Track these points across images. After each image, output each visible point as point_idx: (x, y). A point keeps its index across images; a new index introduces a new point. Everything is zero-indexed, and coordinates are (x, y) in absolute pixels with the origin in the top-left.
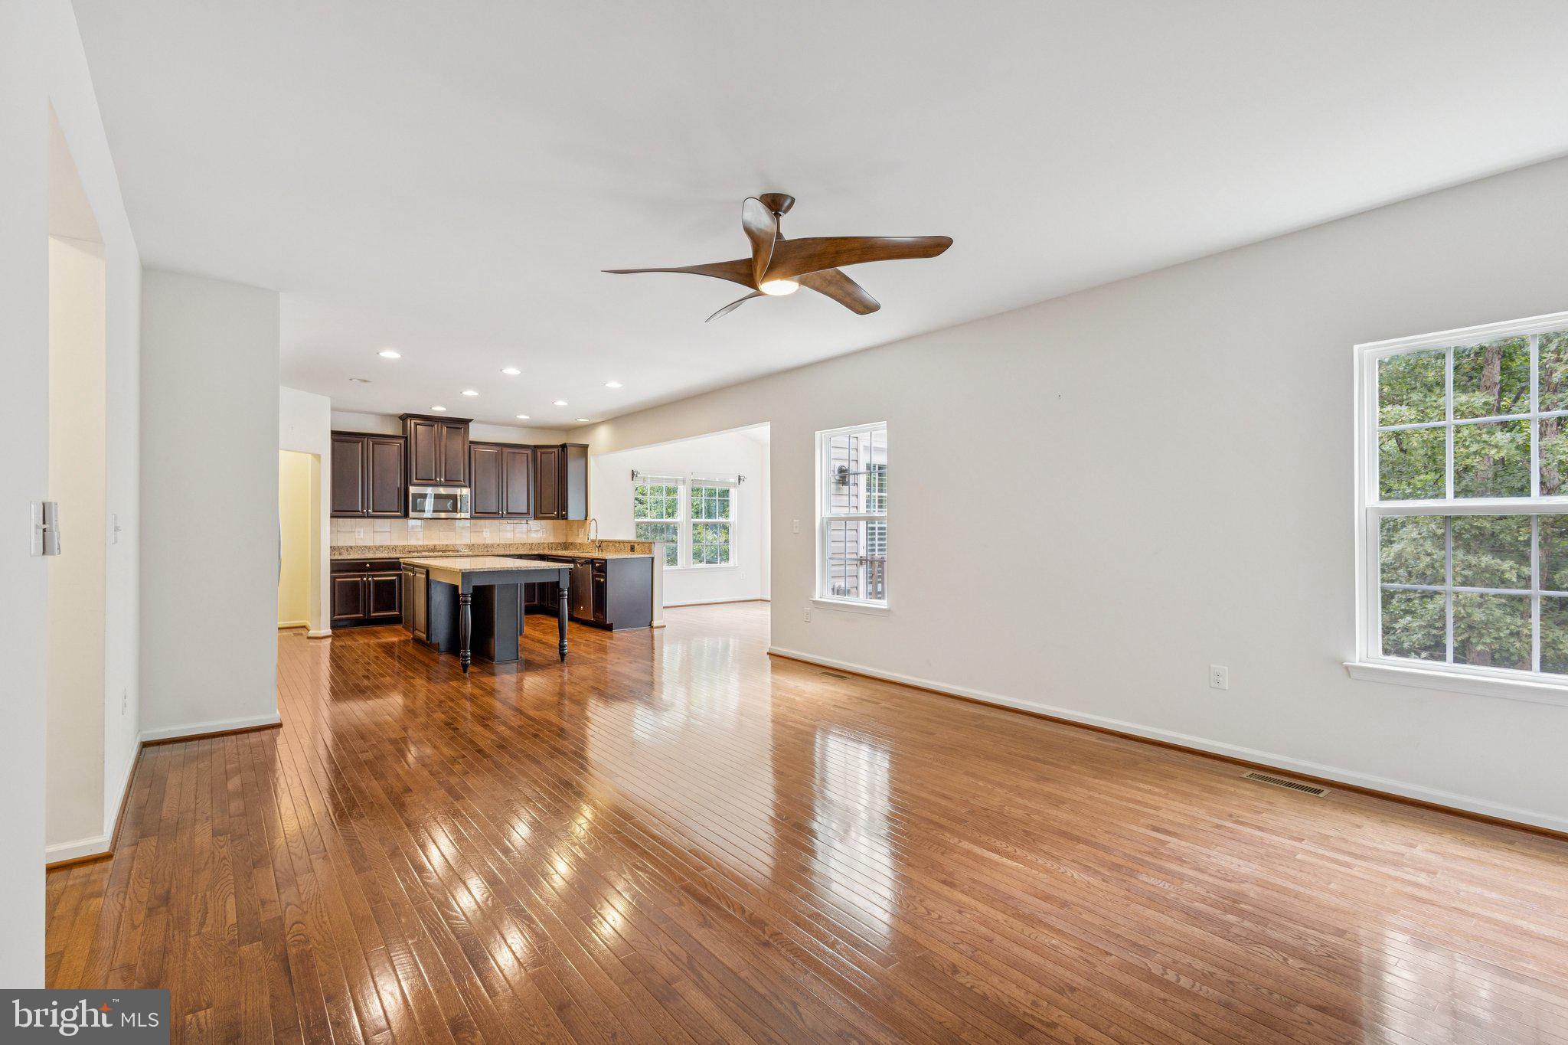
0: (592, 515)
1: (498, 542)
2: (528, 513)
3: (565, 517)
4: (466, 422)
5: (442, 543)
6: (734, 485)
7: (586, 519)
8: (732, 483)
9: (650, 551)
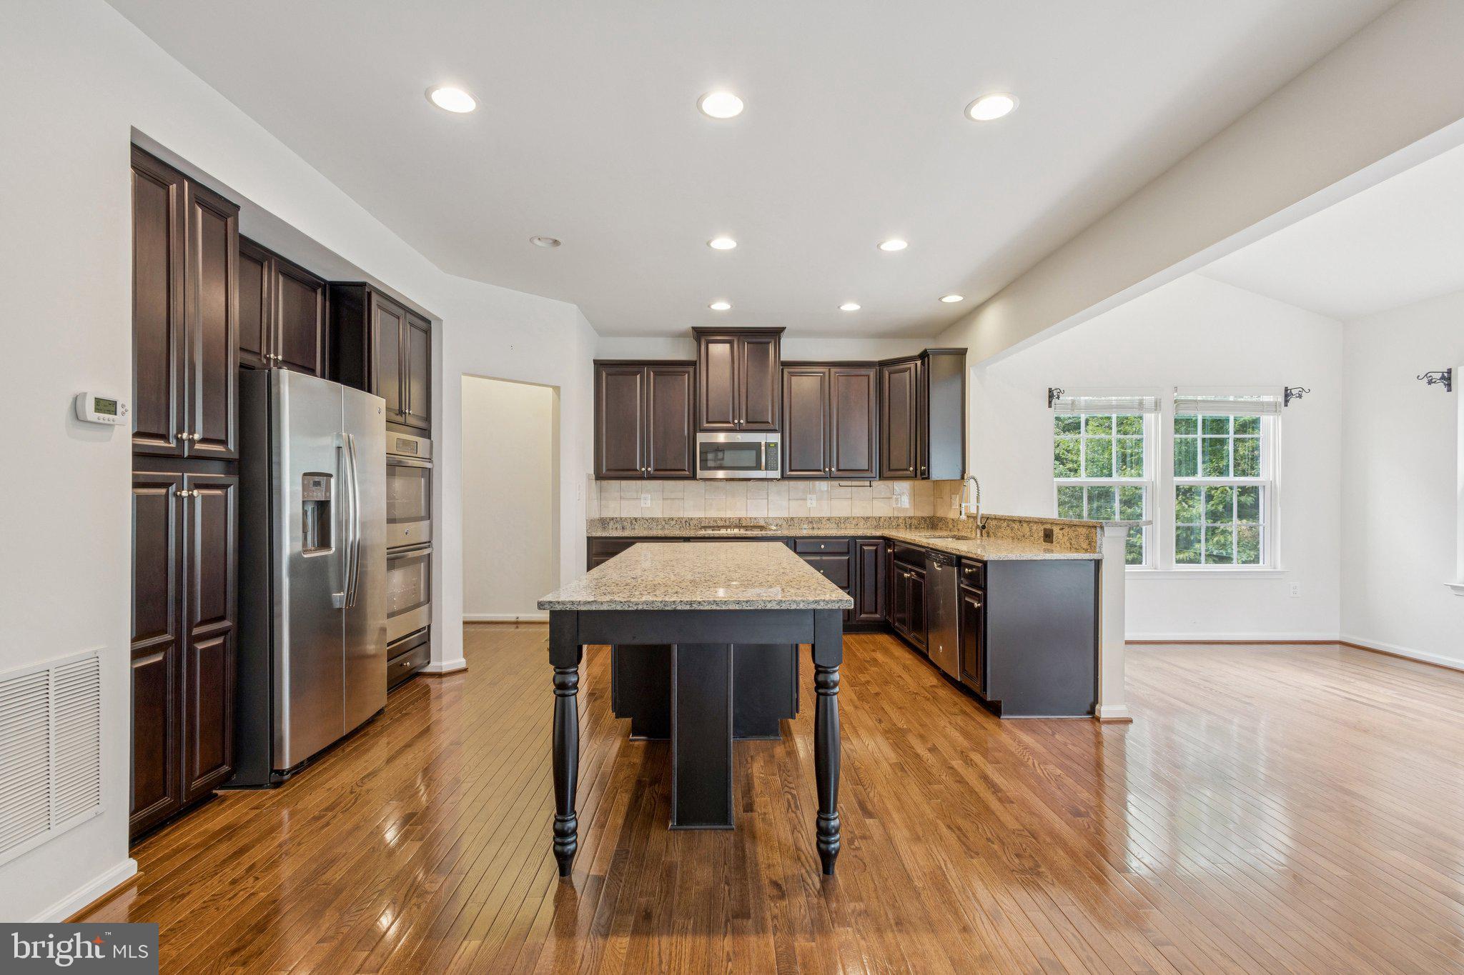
0: (971, 470)
1: (828, 515)
2: (869, 469)
3: (925, 476)
4: (775, 333)
5: (750, 515)
6: (1273, 407)
7: (963, 478)
8: (1269, 404)
9: (1092, 546)
